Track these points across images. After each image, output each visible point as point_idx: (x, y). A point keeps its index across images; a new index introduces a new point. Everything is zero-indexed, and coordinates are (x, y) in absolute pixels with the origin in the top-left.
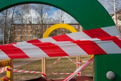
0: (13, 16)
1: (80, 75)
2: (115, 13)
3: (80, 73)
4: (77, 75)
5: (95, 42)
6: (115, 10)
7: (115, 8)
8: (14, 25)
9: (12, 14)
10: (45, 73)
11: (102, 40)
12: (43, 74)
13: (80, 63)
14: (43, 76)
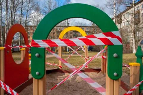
0: (26, 19)
1: (88, 68)
2: (115, 17)
3: (87, 66)
4: (85, 68)
5: (109, 39)
6: (114, 14)
7: (114, 12)
8: (27, 26)
9: (26, 17)
10: (61, 66)
11: (112, 38)
12: (60, 66)
13: (87, 58)
14: (59, 67)
